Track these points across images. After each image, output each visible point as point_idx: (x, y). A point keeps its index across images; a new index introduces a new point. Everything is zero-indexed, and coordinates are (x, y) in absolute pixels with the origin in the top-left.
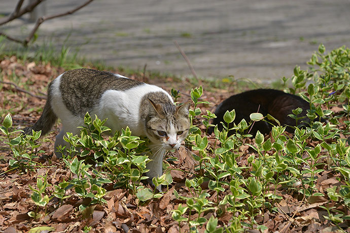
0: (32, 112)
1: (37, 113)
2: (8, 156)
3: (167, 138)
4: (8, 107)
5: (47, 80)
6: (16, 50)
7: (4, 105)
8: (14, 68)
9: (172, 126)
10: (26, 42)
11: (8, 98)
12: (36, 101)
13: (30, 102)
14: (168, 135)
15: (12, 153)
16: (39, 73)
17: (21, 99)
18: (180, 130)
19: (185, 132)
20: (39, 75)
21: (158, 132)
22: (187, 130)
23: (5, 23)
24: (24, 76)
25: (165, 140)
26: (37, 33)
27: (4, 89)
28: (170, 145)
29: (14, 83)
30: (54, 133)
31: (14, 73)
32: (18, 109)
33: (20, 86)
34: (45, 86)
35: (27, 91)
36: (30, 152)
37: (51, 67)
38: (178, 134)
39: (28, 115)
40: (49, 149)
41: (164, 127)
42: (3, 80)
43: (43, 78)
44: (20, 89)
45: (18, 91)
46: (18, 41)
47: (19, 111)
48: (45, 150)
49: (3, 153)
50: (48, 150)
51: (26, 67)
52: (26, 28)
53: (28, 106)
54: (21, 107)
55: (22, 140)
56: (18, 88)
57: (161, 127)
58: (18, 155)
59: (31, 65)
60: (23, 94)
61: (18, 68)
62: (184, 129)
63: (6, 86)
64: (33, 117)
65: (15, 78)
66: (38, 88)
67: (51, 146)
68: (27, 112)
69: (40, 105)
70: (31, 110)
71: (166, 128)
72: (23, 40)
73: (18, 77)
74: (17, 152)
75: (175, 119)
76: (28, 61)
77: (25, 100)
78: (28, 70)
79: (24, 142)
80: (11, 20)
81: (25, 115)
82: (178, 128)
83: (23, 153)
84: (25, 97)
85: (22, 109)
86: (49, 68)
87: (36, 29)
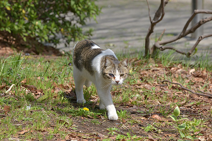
0: (193, 105)
1: (197, 106)
2: (176, 136)
3: (114, 78)
4: (176, 101)
5: (203, 81)
6: (182, 59)
7: (173, 99)
8: (180, 73)
9: (117, 71)
10: (189, 54)
11: (176, 94)
12: (196, 97)
13: (191, 97)
14: (115, 76)
15: (179, 135)
16: (198, 76)
17: (185, 95)
18: (122, 74)
19: (125, 75)
20: (198, 78)
21: (109, 74)
22: (126, 74)
23: (175, 40)
24: (187, 79)
25: (113, 79)
26: (197, 47)
27: (173, 87)
28: (116, 81)
29: (180, 83)
30: (209, 121)
31: (180, 76)
32: (183, 102)
33: (185, 86)
34: (202, 86)
35: (189, 90)
36: (192, 134)
37: (206, 72)
38: (120, 76)
39: (190, 107)
40: (206, 132)
41: (113, 72)
42: (172, 81)
43: (201, 80)
44: (184, 88)
45: (183, 89)
46: (183, 54)
47: (184, 104)
48: (203, 134)
49: (173, 135)
50: (205, 134)
51: (189, 72)
52: (188, 44)
53: (190, 101)
54: (185, 101)
55: (187, 126)
56: (182, 87)
57: (111, 71)
58: (184, 136)
59: (192, 71)
60: (186, 91)
61: (183, 73)
62: (124, 73)
63: (174, 85)
64: (194, 108)
65: (181, 80)
66: (197, 87)
67: (207, 130)
68: (189, 105)
69: (199, 100)
70: (192, 103)
71: (114, 72)
72: (187, 53)
73: (183, 79)
74: (183, 135)
75: (119, 67)
76: (190, 68)
77: (188, 96)
78: (190, 74)
79: (188, 127)
80: (179, 38)
81: (188, 107)
82: (121, 72)
83: (187, 135)
84: (188, 93)
85: (186, 103)
86: (205, 73)
87: (197, 44)
